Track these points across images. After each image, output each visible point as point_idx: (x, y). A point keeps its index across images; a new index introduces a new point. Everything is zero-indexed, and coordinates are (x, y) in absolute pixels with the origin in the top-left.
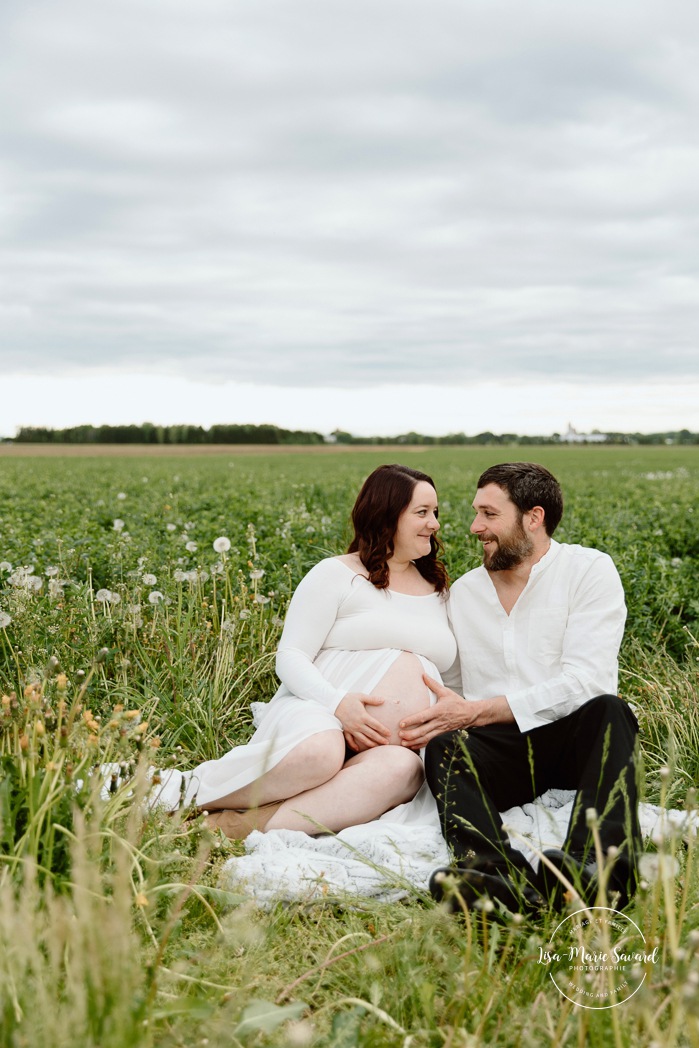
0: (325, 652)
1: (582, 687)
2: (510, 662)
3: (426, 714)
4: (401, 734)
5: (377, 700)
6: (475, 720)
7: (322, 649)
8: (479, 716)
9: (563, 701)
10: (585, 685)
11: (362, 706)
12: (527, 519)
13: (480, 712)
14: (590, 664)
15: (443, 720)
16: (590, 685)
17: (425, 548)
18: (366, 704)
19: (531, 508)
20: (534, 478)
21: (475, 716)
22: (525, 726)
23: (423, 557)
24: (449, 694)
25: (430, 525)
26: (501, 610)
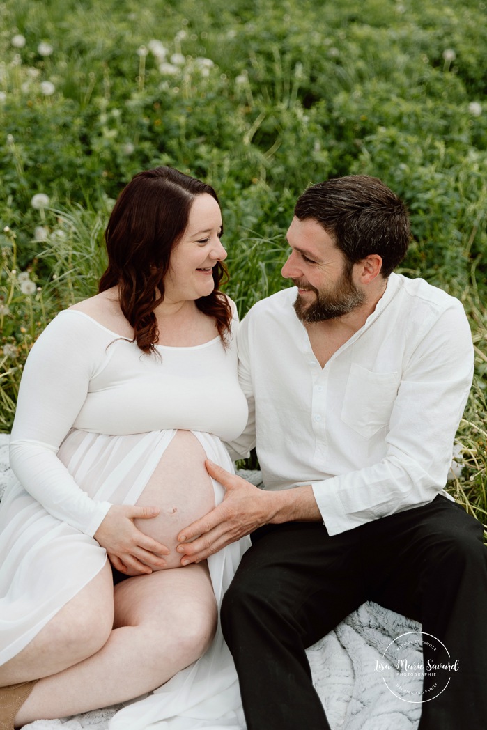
0: (76, 434)
1: (411, 482)
2: (318, 425)
3: (212, 518)
4: (181, 549)
5: (149, 512)
6: (273, 517)
7: (73, 429)
8: (278, 513)
9: (385, 500)
10: (417, 480)
11: (130, 523)
12: (358, 270)
13: (279, 507)
14: (424, 452)
15: (233, 522)
16: (423, 480)
17: (206, 285)
18: (134, 519)
19: (364, 257)
20: (372, 216)
21: (273, 513)
22: (335, 526)
23: (203, 297)
24: (240, 486)
25: (215, 255)
26: (314, 361)
